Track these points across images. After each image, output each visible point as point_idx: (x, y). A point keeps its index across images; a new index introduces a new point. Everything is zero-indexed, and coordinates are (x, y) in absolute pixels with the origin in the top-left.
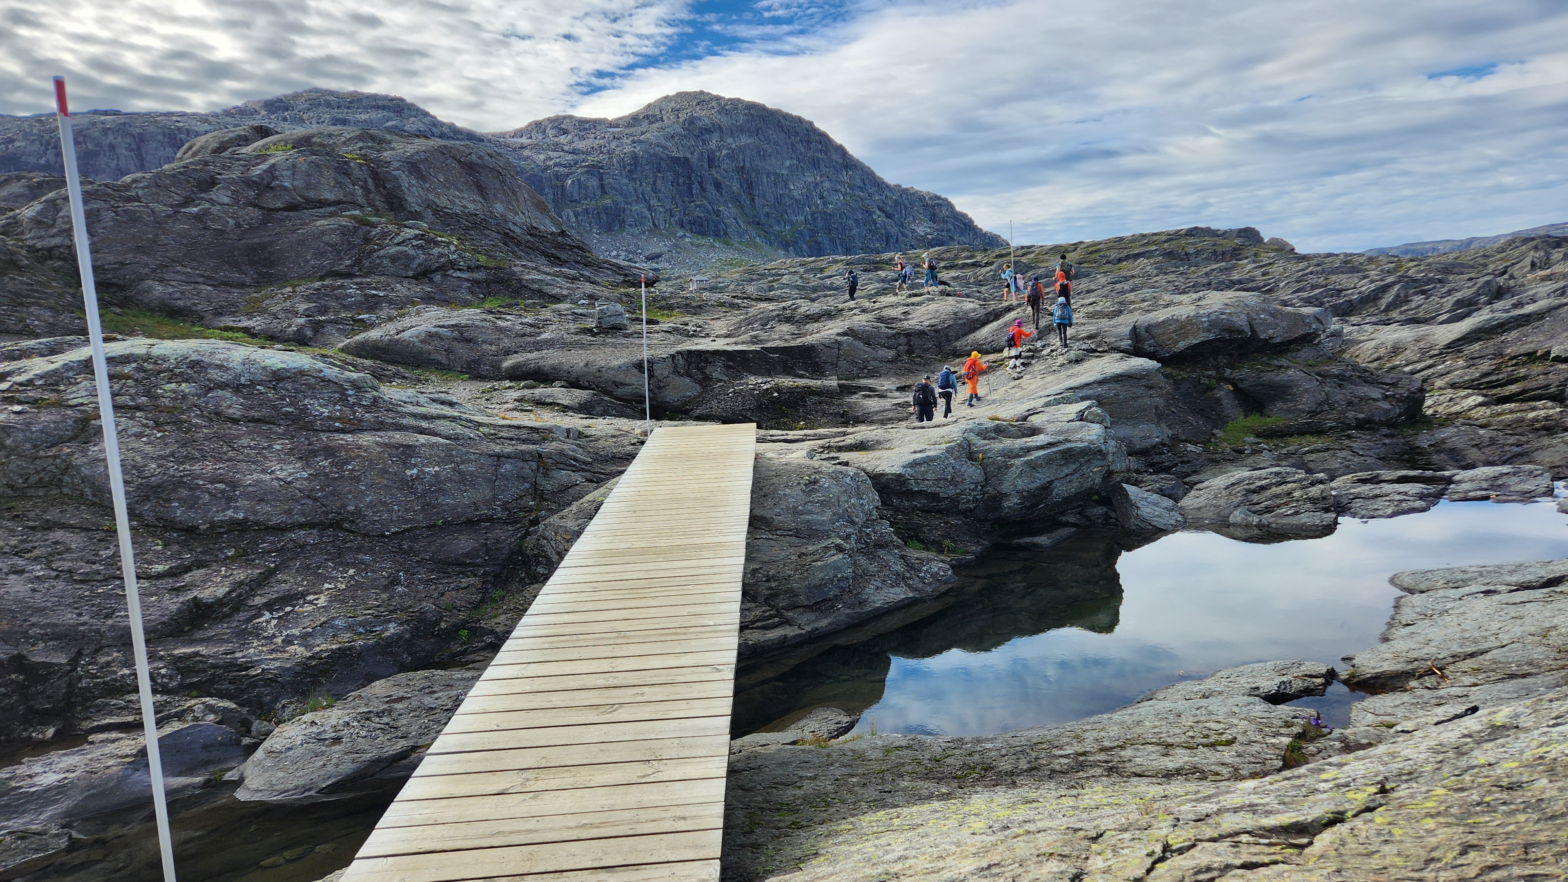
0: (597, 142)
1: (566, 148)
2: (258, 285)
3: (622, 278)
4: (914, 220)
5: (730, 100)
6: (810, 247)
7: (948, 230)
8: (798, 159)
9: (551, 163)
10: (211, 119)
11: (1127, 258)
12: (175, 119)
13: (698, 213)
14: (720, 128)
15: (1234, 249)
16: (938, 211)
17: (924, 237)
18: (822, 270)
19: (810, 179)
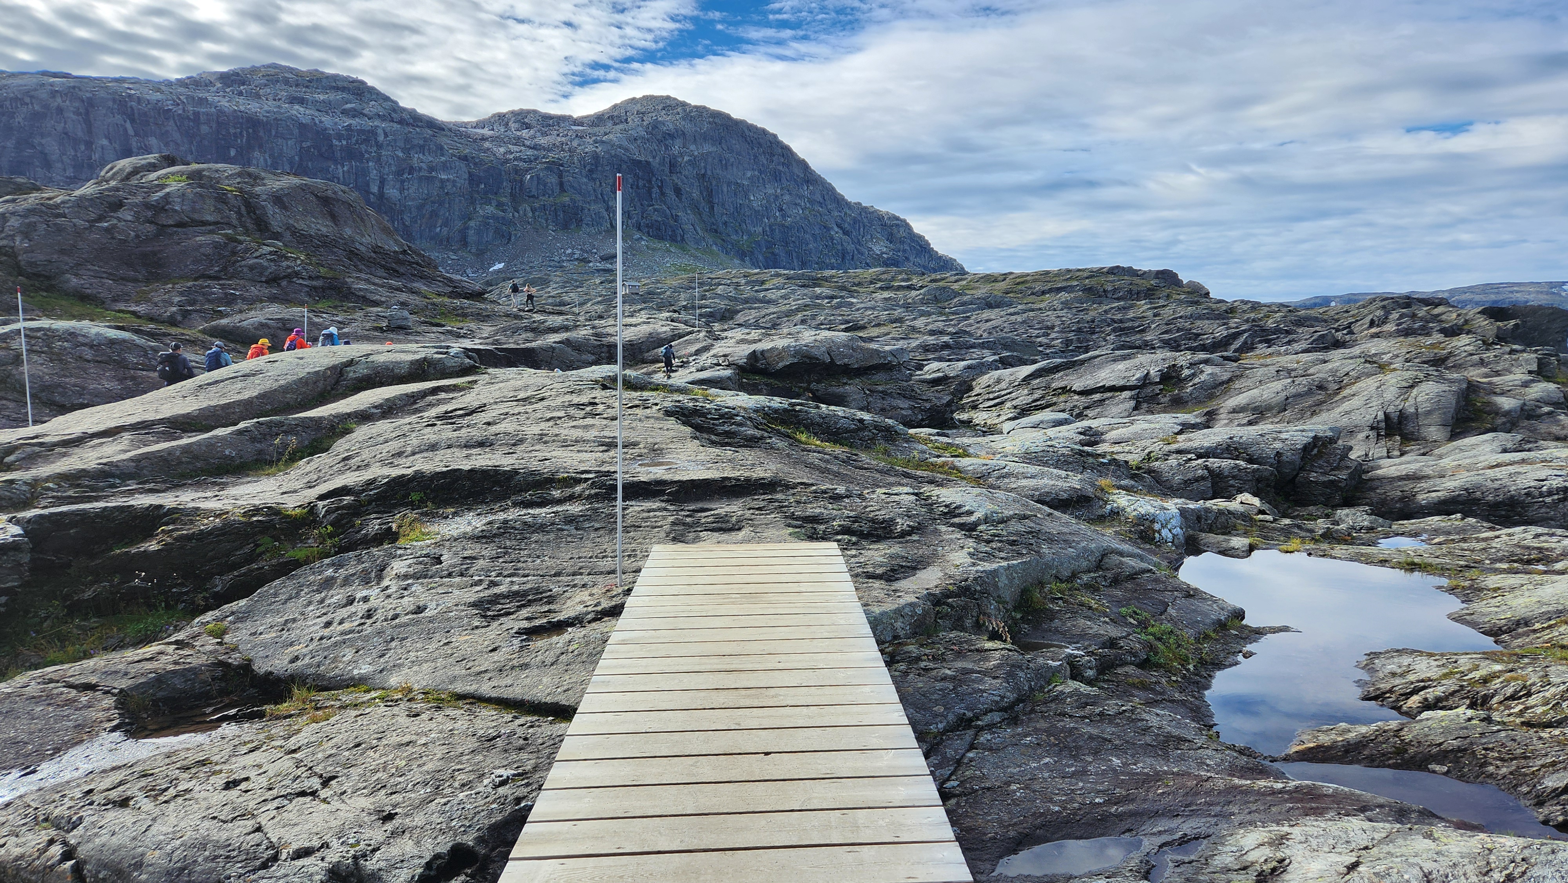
0: (559, 139)
1: (528, 143)
2: (148, 281)
3: (450, 289)
4: (872, 238)
5: (696, 107)
6: (766, 258)
7: (904, 251)
8: (760, 172)
9: (511, 157)
10: (163, 88)
11: (1050, 291)
12: (126, 85)
13: (656, 217)
14: (684, 134)
15: (1149, 289)
16: (895, 231)
17: (880, 256)
18: (763, 283)
19: (770, 191)
